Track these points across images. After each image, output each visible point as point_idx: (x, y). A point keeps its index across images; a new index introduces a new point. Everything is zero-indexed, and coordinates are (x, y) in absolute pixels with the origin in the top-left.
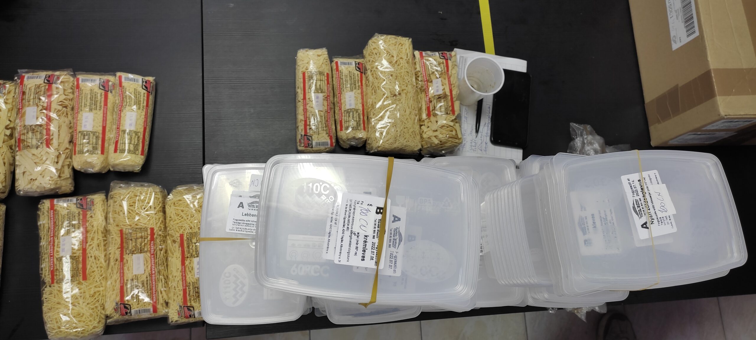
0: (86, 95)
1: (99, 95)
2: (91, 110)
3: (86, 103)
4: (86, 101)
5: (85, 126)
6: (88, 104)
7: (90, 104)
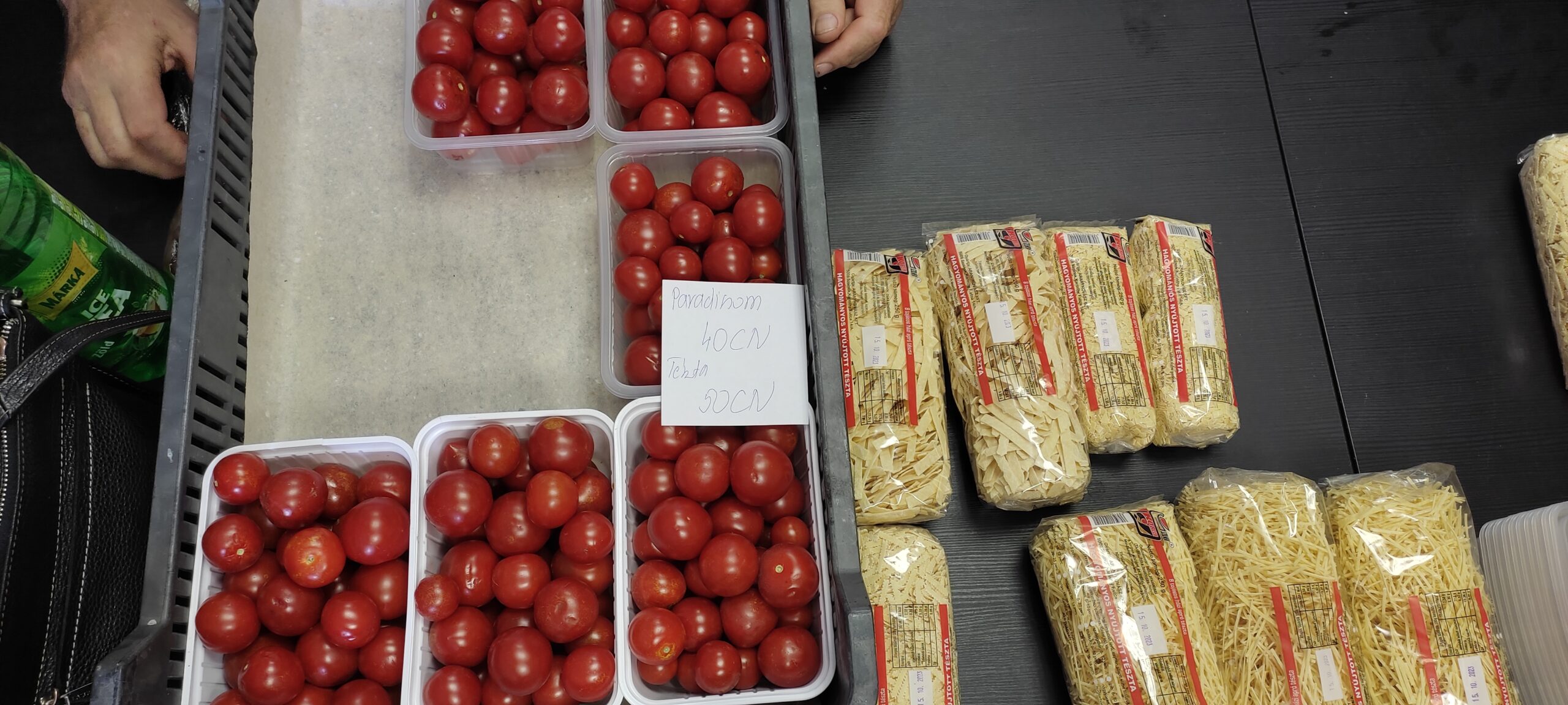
0: (1088, 270)
1: (1112, 270)
2: (1106, 304)
3: (1093, 289)
4: (1091, 285)
5: (1106, 341)
6: (1099, 292)
7: (1102, 291)
